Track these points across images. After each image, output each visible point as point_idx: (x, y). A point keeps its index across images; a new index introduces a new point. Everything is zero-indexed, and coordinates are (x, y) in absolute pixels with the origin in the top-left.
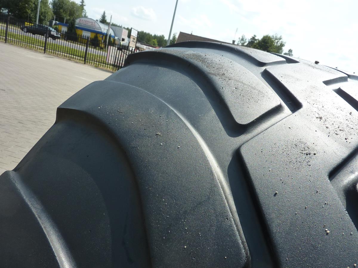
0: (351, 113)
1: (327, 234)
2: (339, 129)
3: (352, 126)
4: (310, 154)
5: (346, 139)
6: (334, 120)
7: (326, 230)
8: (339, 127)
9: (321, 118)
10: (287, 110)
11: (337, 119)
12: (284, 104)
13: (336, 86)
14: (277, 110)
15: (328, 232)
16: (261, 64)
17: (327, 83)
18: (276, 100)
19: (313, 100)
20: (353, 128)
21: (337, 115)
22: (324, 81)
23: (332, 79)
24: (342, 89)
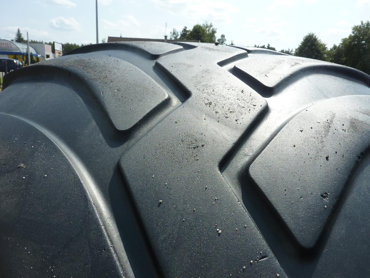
0: (243, 91)
1: (219, 234)
2: (230, 111)
3: (242, 105)
4: (197, 147)
5: (236, 121)
6: (224, 102)
7: (218, 230)
8: (229, 110)
9: (210, 103)
10: (175, 101)
11: (227, 100)
12: (173, 96)
13: (231, 65)
15: (220, 231)
19: (203, 86)
20: (245, 107)
21: (228, 96)
22: (218, 62)
23: (228, 58)
24: (237, 66)
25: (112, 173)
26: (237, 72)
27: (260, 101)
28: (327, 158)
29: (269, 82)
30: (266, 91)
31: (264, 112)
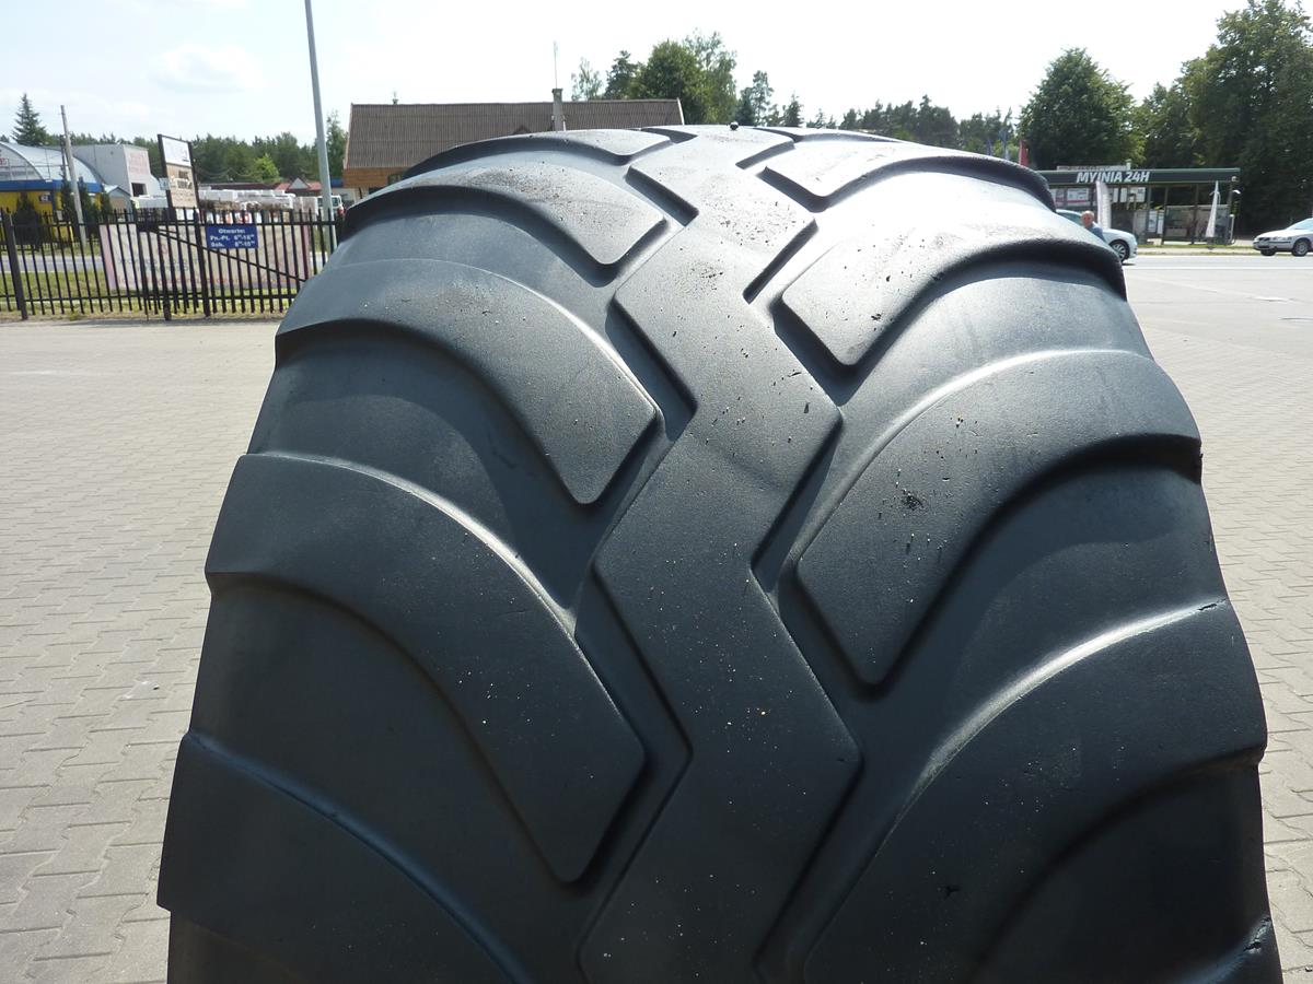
0: (776, 202)
3: (775, 222)
4: (714, 275)
5: (767, 242)
6: (749, 219)
7: (746, 352)
8: (756, 229)
9: (728, 223)
10: (674, 224)
11: (754, 217)
12: (669, 218)
13: (760, 167)
14: (660, 229)
15: (748, 354)
16: (622, 160)
17: (744, 164)
18: (654, 214)
19: (716, 199)
20: (779, 224)
21: (755, 211)
22: (739, 161)
23: (754, 153)
24: (770, 167)
25: (605, 315)
26: (770, 177)
27: (803, 216)
28: (888, 279)
29: (821, 190)
30: (816, 203)
31: (809, 232)
